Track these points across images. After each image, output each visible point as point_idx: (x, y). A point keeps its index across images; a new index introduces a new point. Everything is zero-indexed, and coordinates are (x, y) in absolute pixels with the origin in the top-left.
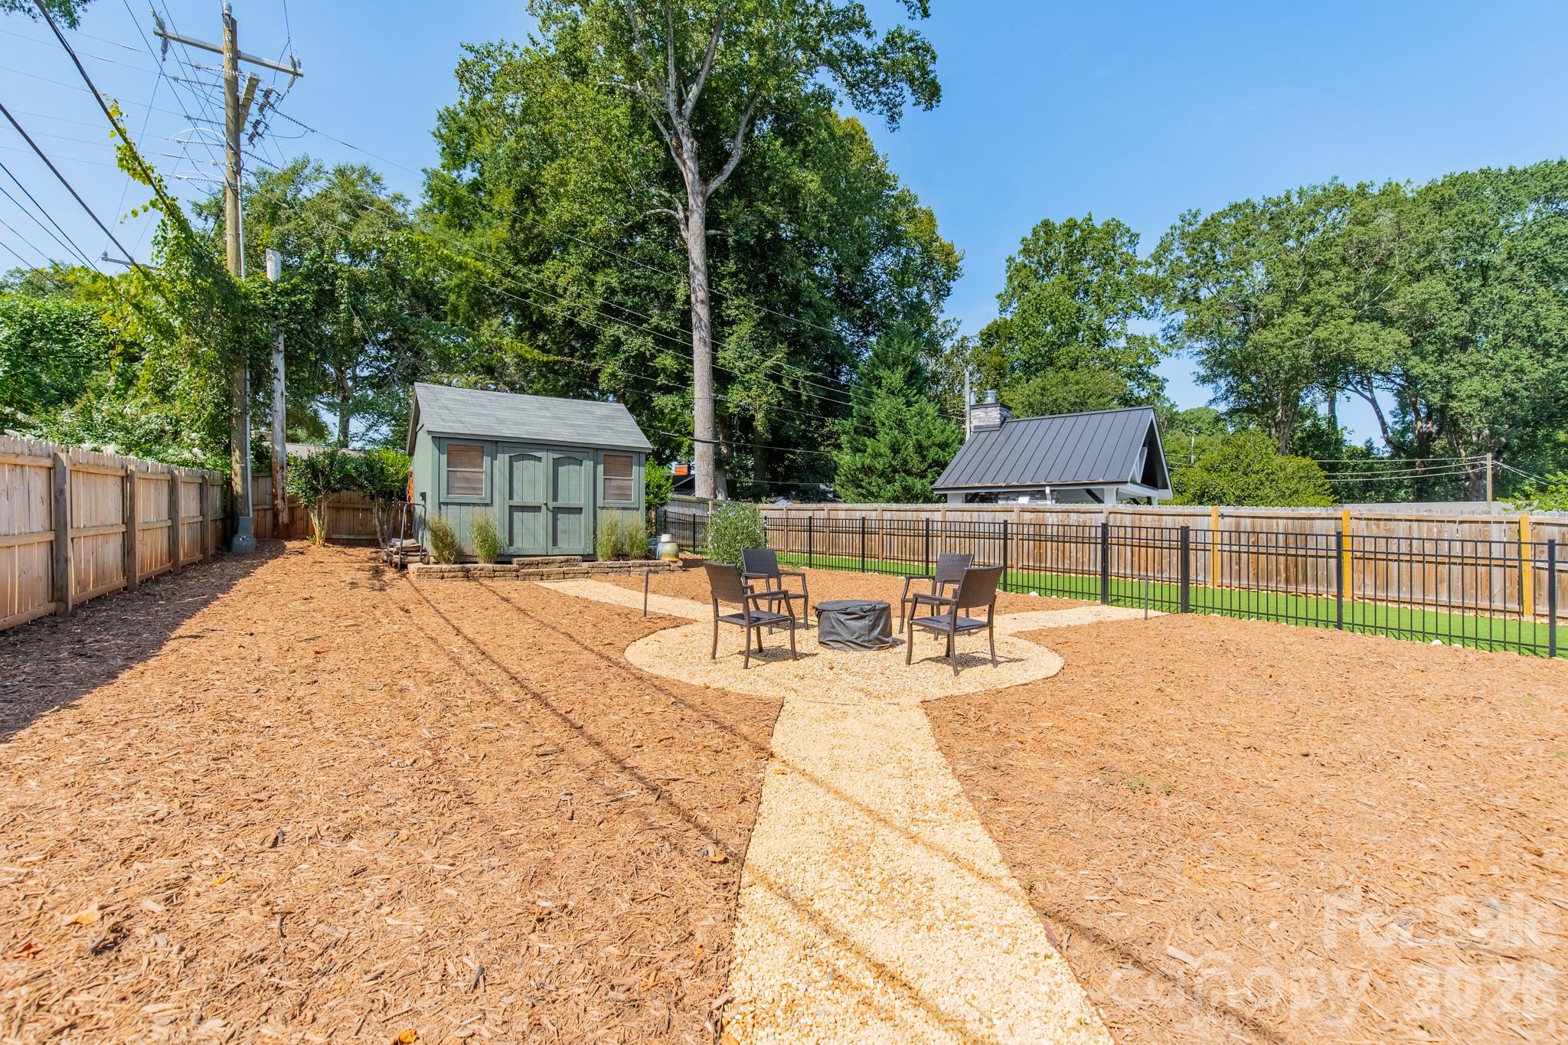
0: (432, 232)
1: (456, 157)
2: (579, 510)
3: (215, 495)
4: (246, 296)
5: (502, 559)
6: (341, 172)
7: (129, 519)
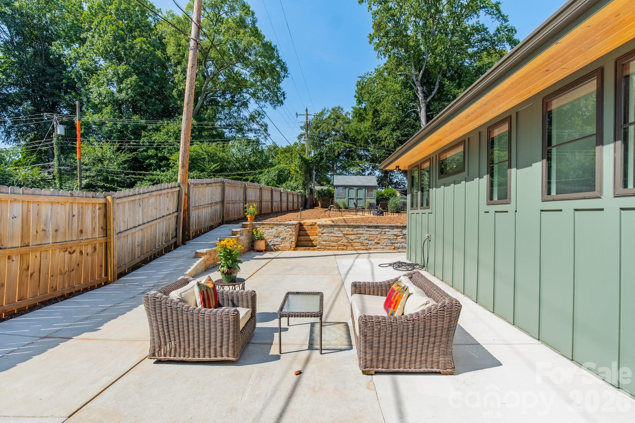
0: (354, 124)
1: (360, 102)
2: (362, 199)
3: (304, 198)
4: (308, 161)
5: (346, 208)
6: (333, 109)
7: (293, 201)
